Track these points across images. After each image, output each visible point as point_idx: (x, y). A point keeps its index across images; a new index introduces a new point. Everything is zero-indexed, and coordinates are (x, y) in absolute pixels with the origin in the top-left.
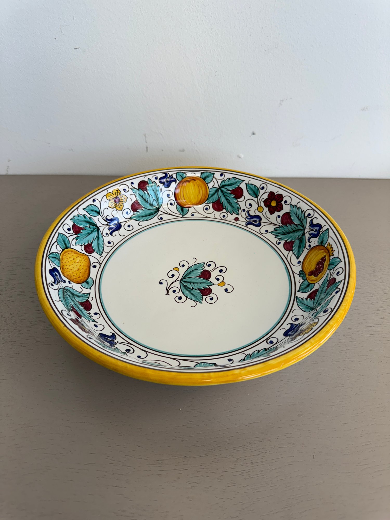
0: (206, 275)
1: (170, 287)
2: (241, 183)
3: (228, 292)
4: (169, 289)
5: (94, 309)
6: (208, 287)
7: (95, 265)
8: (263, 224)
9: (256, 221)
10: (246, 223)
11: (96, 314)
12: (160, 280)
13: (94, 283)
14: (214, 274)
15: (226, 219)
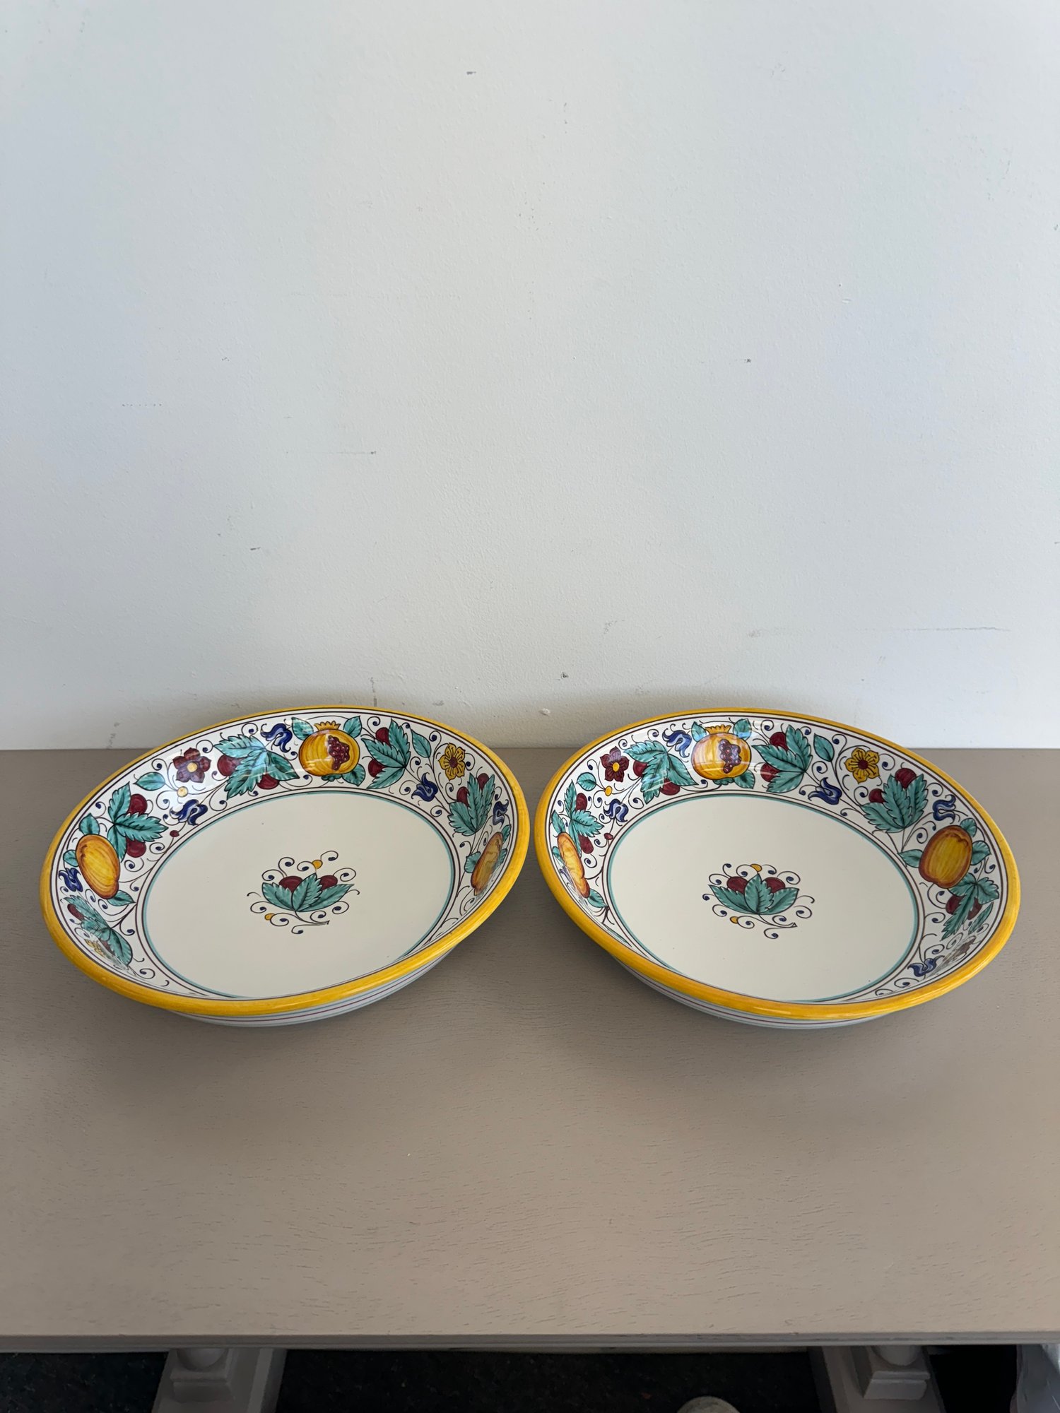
0: (292, 882)
1: (311, 921)
2: (129, 790)
3: (336, 857)
4: (314, 922)
6: (319, 880)
8: (206, 803)
9: (194, 810)
10: (189, 824)
12: (293, 933)
14: (291, 872)
15: (166, 848)
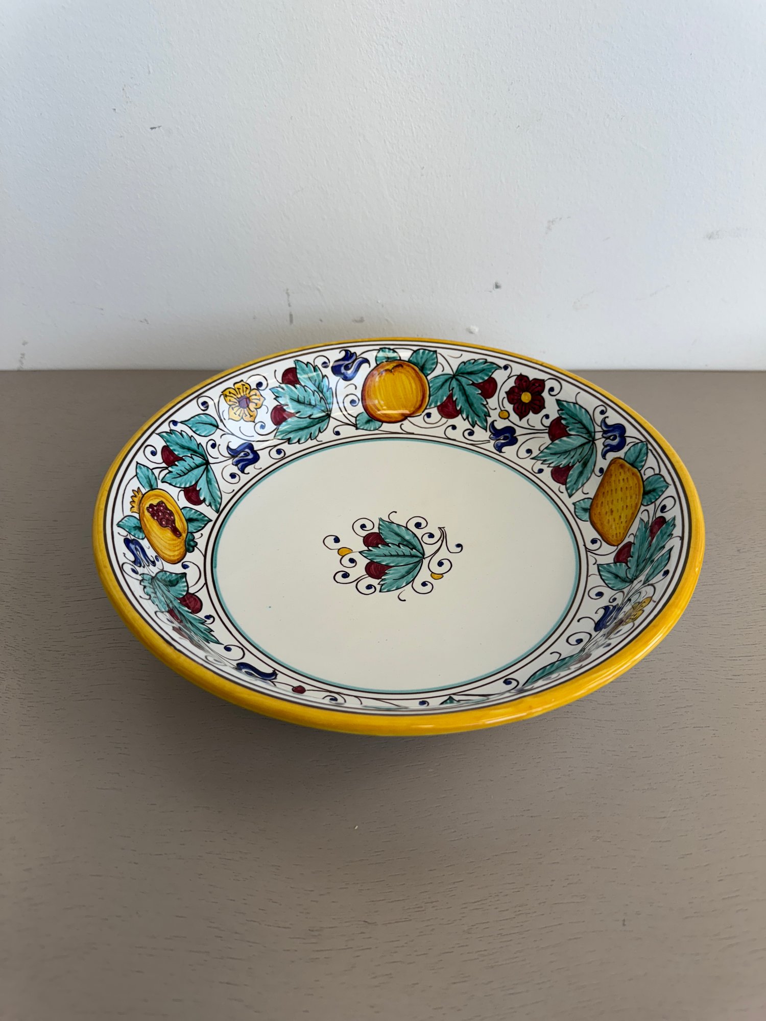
0: (374, 569)
1: (440, 542)
3: (334, 537)
4: (442, 539)
5: (547, 476)
6: (370, 548)
7: (595, 544)
11: (541, 471)
12: (463, 550)
13: (576, 516)
14: (359, 570)
15: (328, 694)
